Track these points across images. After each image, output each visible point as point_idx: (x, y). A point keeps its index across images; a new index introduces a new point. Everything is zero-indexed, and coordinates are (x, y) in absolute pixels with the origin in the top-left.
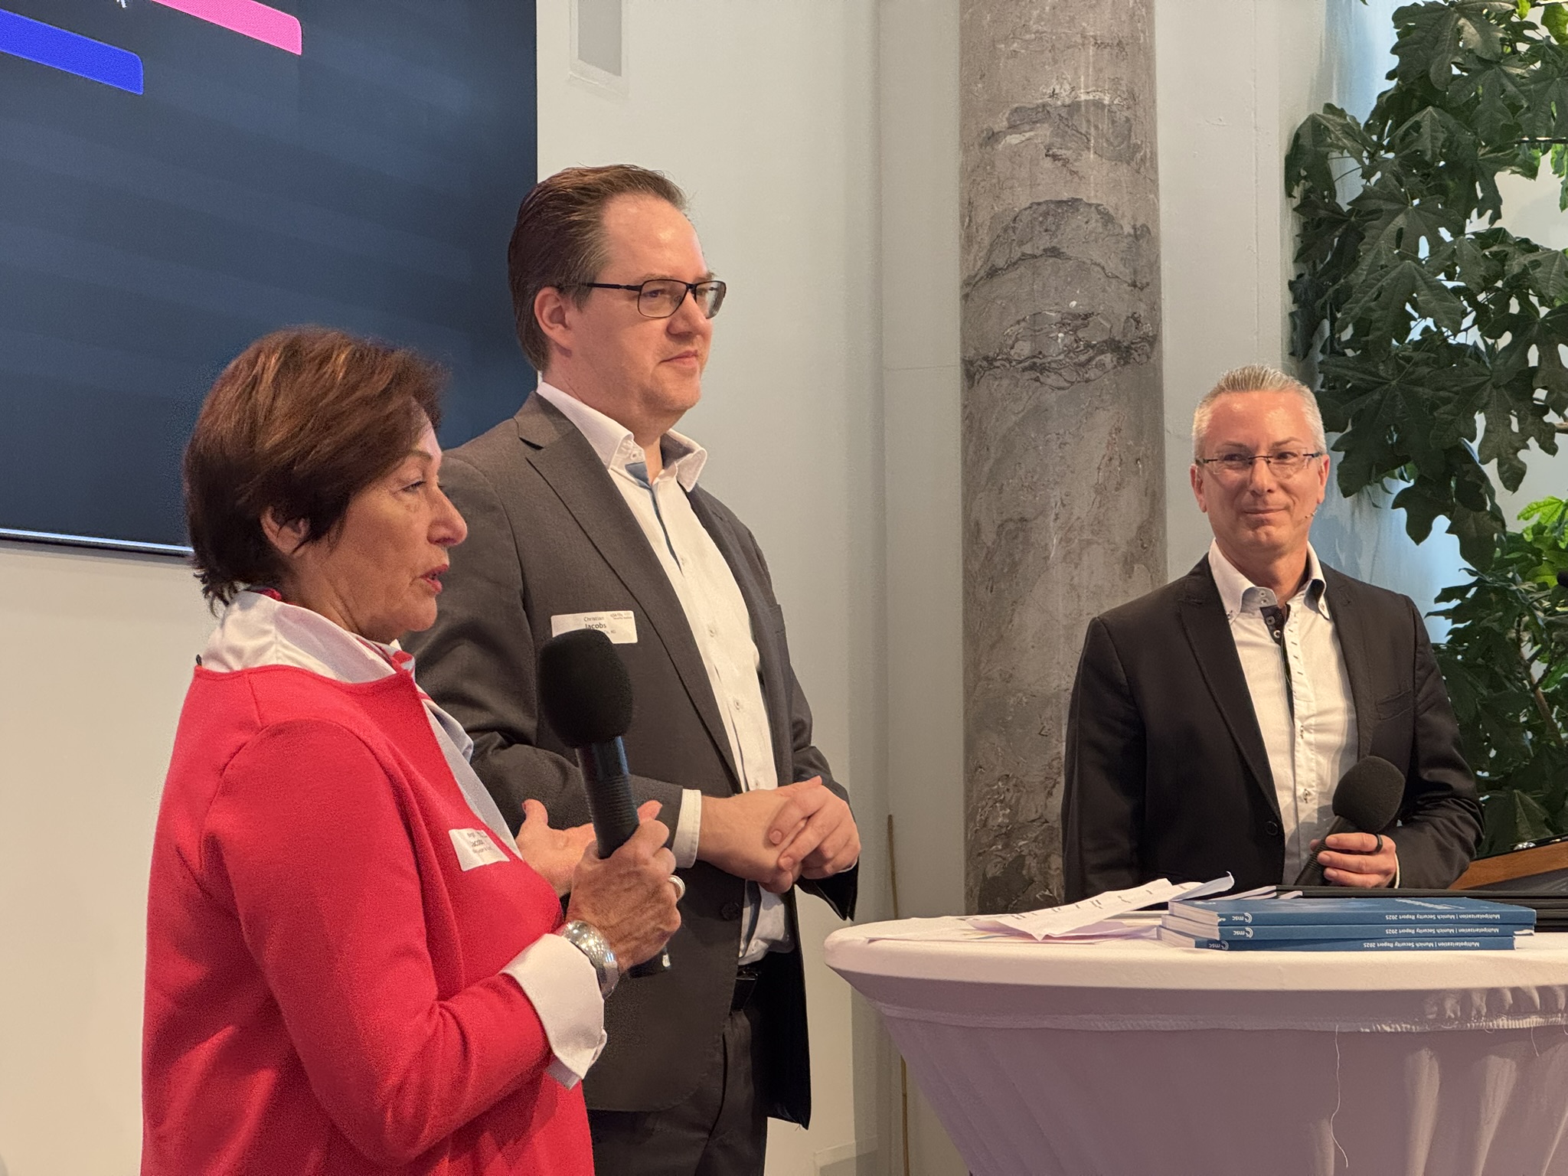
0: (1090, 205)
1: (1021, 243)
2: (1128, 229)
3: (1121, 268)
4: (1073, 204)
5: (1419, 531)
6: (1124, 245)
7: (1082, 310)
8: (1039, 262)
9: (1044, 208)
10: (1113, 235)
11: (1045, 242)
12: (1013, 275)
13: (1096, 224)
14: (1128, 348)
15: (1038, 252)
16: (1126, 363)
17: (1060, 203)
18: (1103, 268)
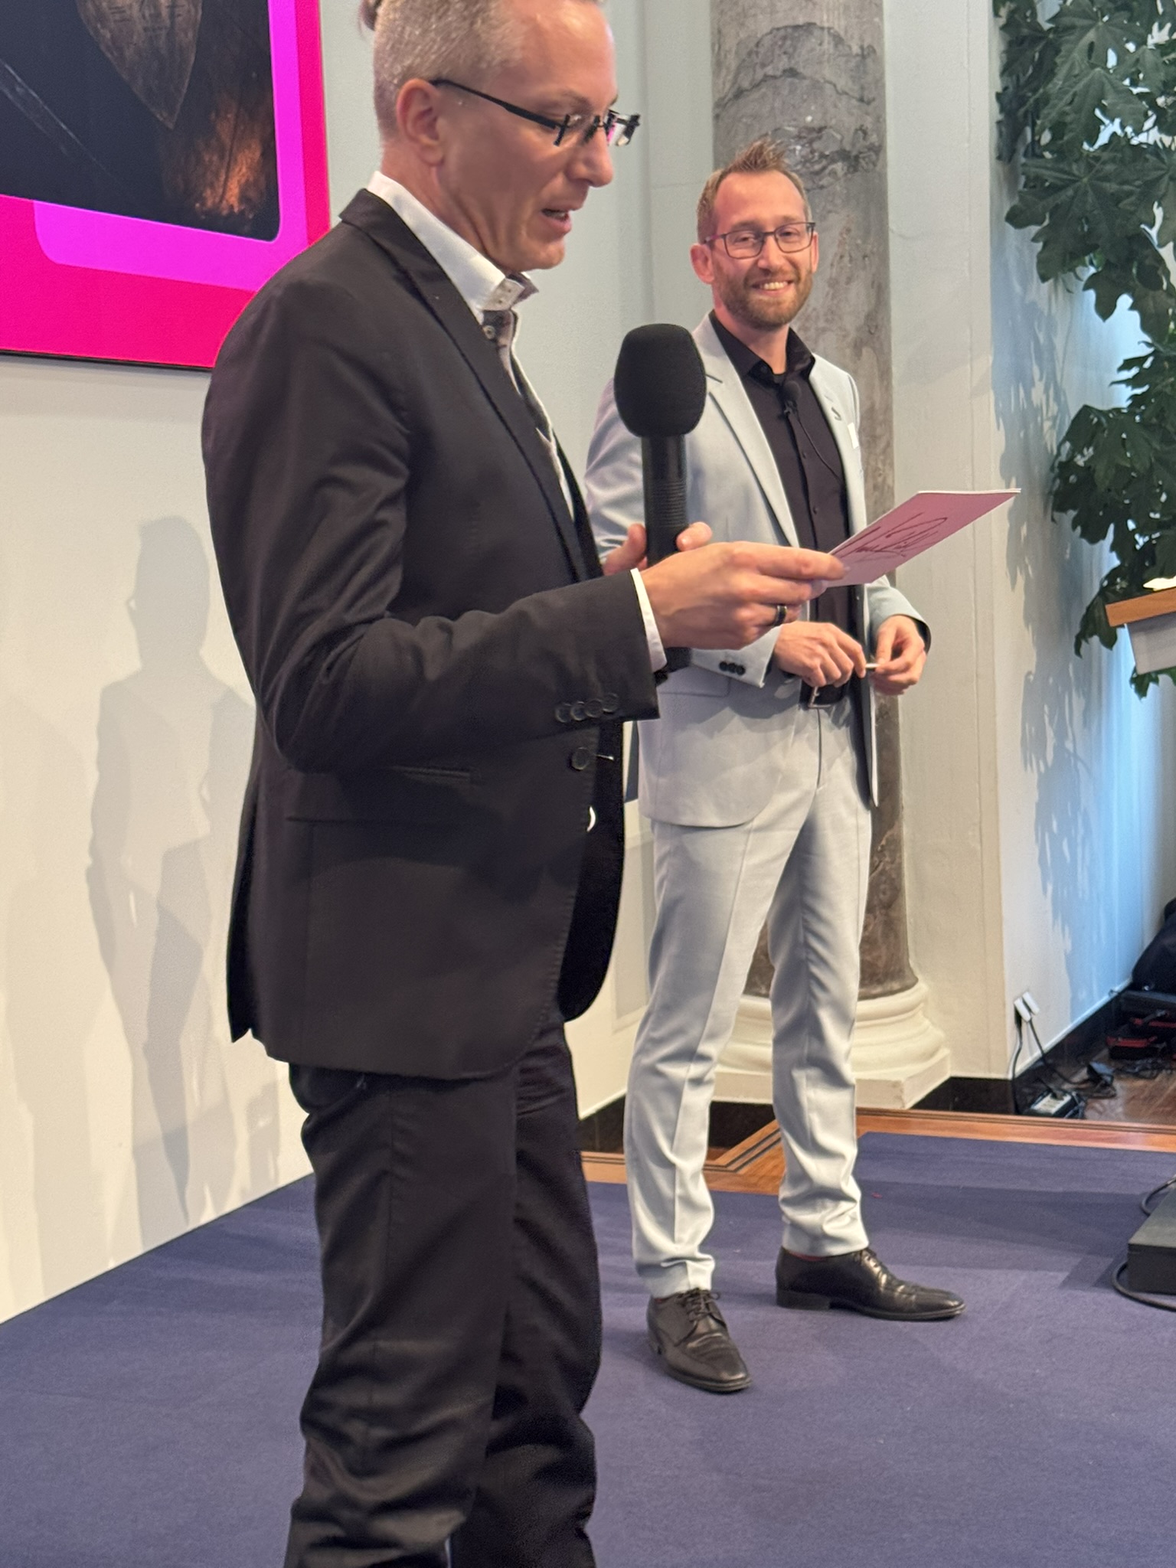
0: (822, 28)
1: (763, 65)
2: (856, 49)
3: (850, 84)
4: (809, 27)
5: (1106, 309)
6: (852, 64)
7: (817, 124)
8: (778, 82)
9: (782, 33)
10: (844, 56)
11: (783, 63)
12: (756, 95)
13: (828, 46)
14: (857, 158)
15: (779, 73)
16: (856, 170)
17: (796, 27)
18: (835, 86)
